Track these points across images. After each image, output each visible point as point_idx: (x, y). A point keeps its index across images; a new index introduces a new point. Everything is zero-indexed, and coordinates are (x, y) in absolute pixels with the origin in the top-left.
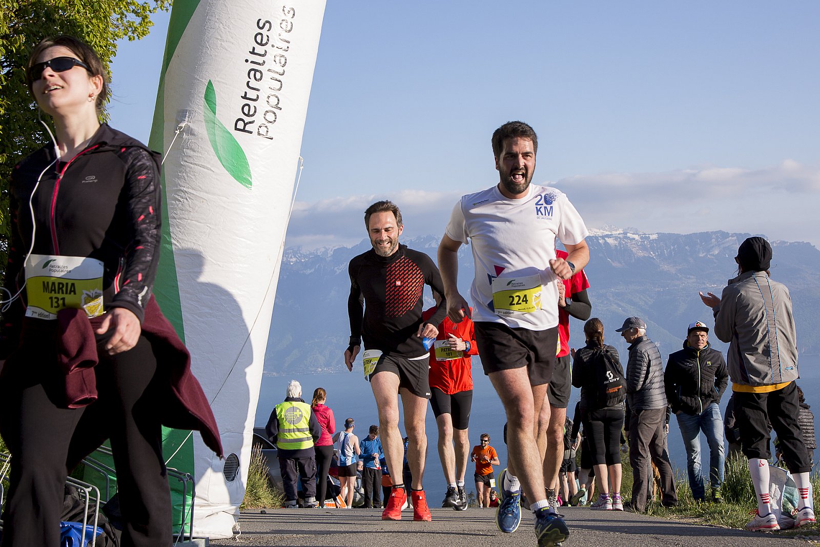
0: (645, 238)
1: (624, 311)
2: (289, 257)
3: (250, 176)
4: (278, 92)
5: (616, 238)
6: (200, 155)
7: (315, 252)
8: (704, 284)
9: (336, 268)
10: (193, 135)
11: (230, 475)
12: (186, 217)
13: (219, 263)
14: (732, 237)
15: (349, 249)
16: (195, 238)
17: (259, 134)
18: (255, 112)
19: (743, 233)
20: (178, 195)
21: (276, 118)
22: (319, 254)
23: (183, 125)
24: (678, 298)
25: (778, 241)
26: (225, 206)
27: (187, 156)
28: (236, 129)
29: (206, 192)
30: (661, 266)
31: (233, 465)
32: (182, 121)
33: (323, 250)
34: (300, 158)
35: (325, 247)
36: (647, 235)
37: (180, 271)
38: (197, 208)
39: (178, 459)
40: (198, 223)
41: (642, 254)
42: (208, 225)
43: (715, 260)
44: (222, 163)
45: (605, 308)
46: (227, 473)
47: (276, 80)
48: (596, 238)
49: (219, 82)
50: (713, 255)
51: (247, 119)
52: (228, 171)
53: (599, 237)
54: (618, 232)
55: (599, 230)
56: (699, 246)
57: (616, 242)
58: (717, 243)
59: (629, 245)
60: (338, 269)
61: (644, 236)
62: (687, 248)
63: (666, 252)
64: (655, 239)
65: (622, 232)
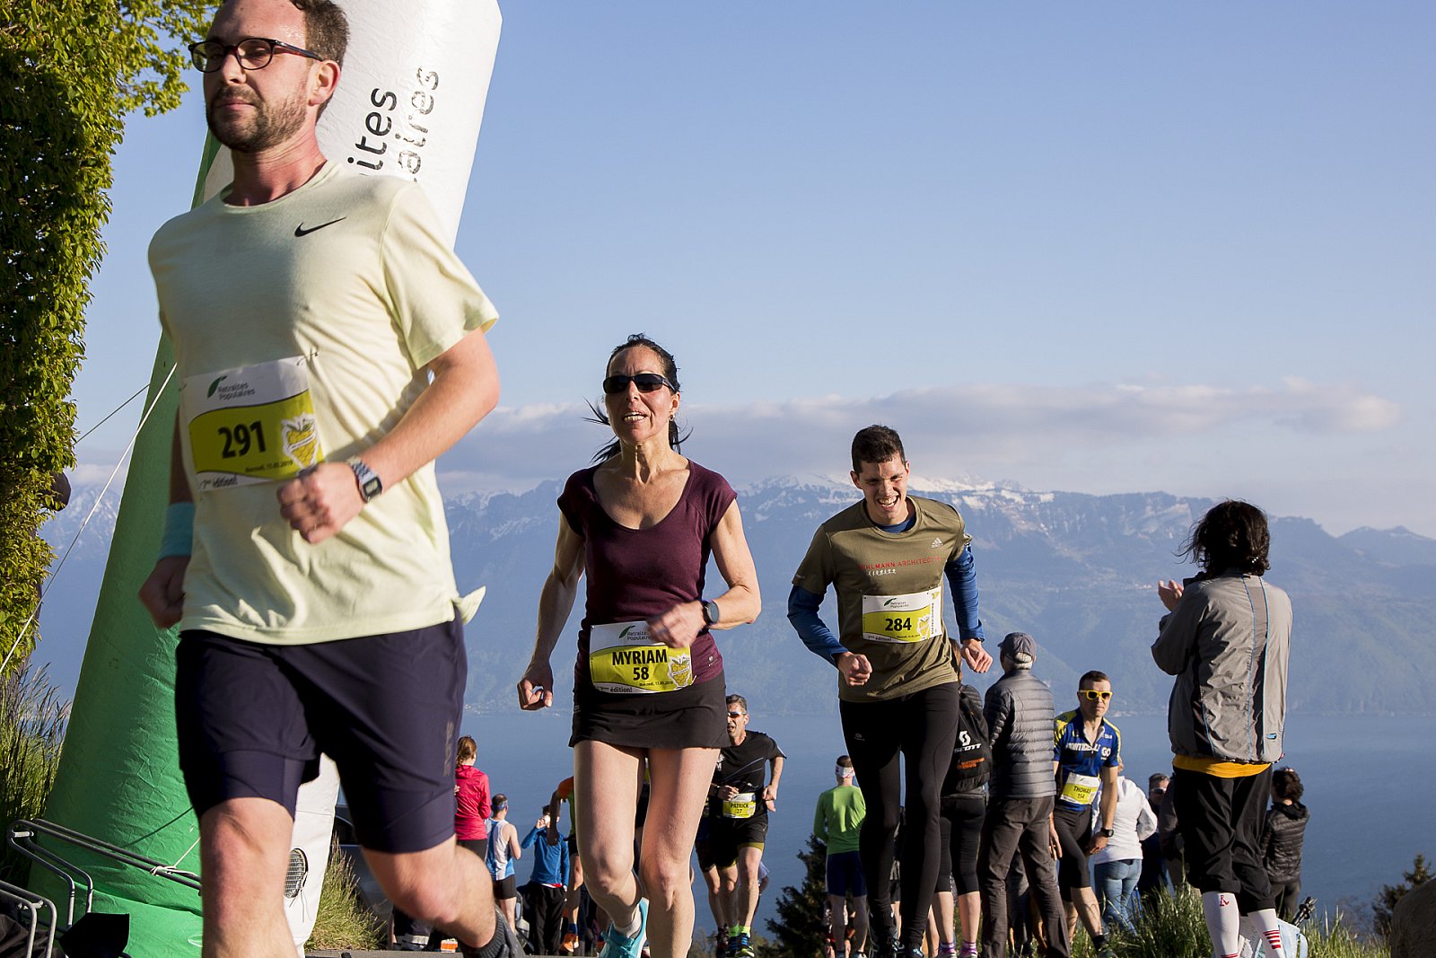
0: (1031, 498)
5: (982, 498)
7: (457, 500)
8: (1132, 582)
9: (492, 530)
14: (1180, 503)
15: (515, 498)
19: (1199, 497)
22: (464, 504)
30: (1057, 548)
31: (296, 869)
33: (471, 497)
35: (474, 493)
36: (1036, 495)
41: (1026, 527)
43: (1148, 544)
48: (948, 495)
50: (1146, 533)
53: (955, 494)
54: (986, 487)
55: (954, 481)
56: (1124, 516)
57: (982, 504)
58: (1156, 511)
59: (1003, 510)
60: (497, 532)
61: (1029, 495)
62: (1103, 519)
63: (1066, 526)
64: (1049, 503)
65: (993, 487)
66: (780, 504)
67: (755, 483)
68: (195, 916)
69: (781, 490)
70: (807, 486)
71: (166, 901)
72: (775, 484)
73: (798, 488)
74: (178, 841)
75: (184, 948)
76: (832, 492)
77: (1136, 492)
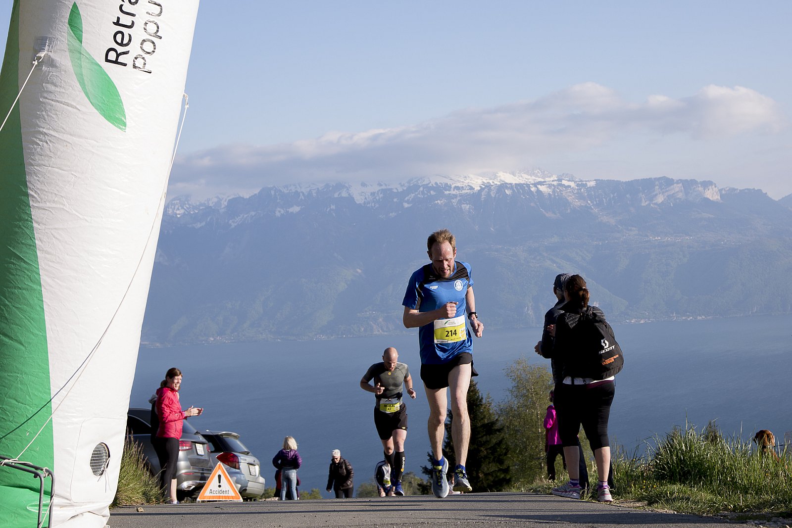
0: (581, 185)
1: (557, 267)
2: (176, 209)
3: (125, 116)
4: (157, 17)
5: (550, 186)
6: (64, 91)
7: (206, 202)
8: (647, 236)
9: (230, 222)
10: (56, 67)
11: (98, 468)
12: (46, 163)
13: (85, 217)
14: (677, 184)
15: (246, 199)
16: (58, 188)
17: (135, 67)
18: (130, 40)
19: (689, 179)
20: (37, 138)
21: (155, 49)
22: (211, 205)
23: (42, 54)
24: (619, 252)
25: (726, 188)
26: (92, 150)
27: (46, 91)
28: (107, 60)
29: (71, 135)
30: (599, 216)
31: (102, 457)
32: (42, 50)
33: (216, 200)
34: (184, 95)
35: (217, 197)
36: (584, 182)
37: (39, 227)
38: (59, 153)
39: (35, 451)
40: (60, 171)
41: (579, 204)
42: (72, 172)
43: (659, 210)
44: (90, 100)
45: (538, 265)
46: (95, 466)
47: (155, 4)
48: (528, 186)
49: (85, 4)
50: (655, 204)
51: (120, 49)
52: (97, 109)
53: (531, 184)
54: (552, 179)
55: (531, 176)
56: (641, 194)
57: (550, 190)
58: (661, 190)
59: (564, 194)
60: (233, 222)
61: (580, 183)
62: (628, 196)
63: (605, 202)
64: (593, 187)
65: (556, 179)
66: (419, 196)
67: (402, 184)
68: (32, 492)
69: (420, 187)
70: (436, 183)
71: (12, 483)
72: (415, 183)
73: (430, 185)
74: (19, 442)
75: (26, 513)
76: (453, 186)
77: (648, 178)
